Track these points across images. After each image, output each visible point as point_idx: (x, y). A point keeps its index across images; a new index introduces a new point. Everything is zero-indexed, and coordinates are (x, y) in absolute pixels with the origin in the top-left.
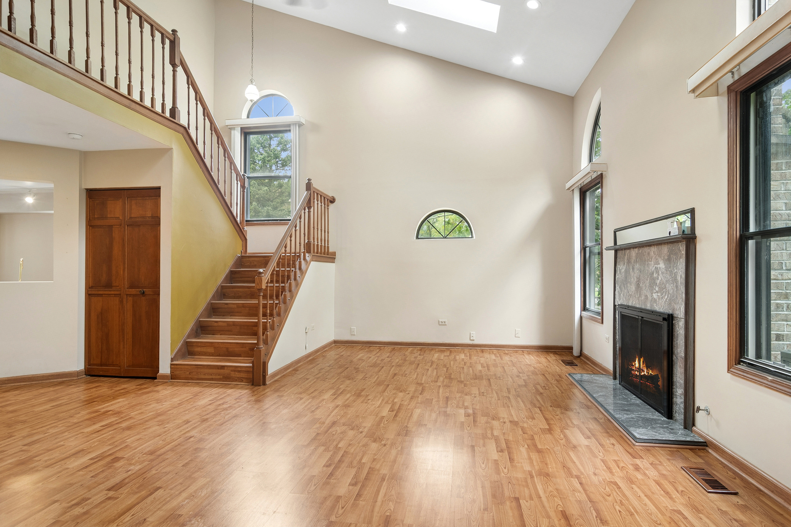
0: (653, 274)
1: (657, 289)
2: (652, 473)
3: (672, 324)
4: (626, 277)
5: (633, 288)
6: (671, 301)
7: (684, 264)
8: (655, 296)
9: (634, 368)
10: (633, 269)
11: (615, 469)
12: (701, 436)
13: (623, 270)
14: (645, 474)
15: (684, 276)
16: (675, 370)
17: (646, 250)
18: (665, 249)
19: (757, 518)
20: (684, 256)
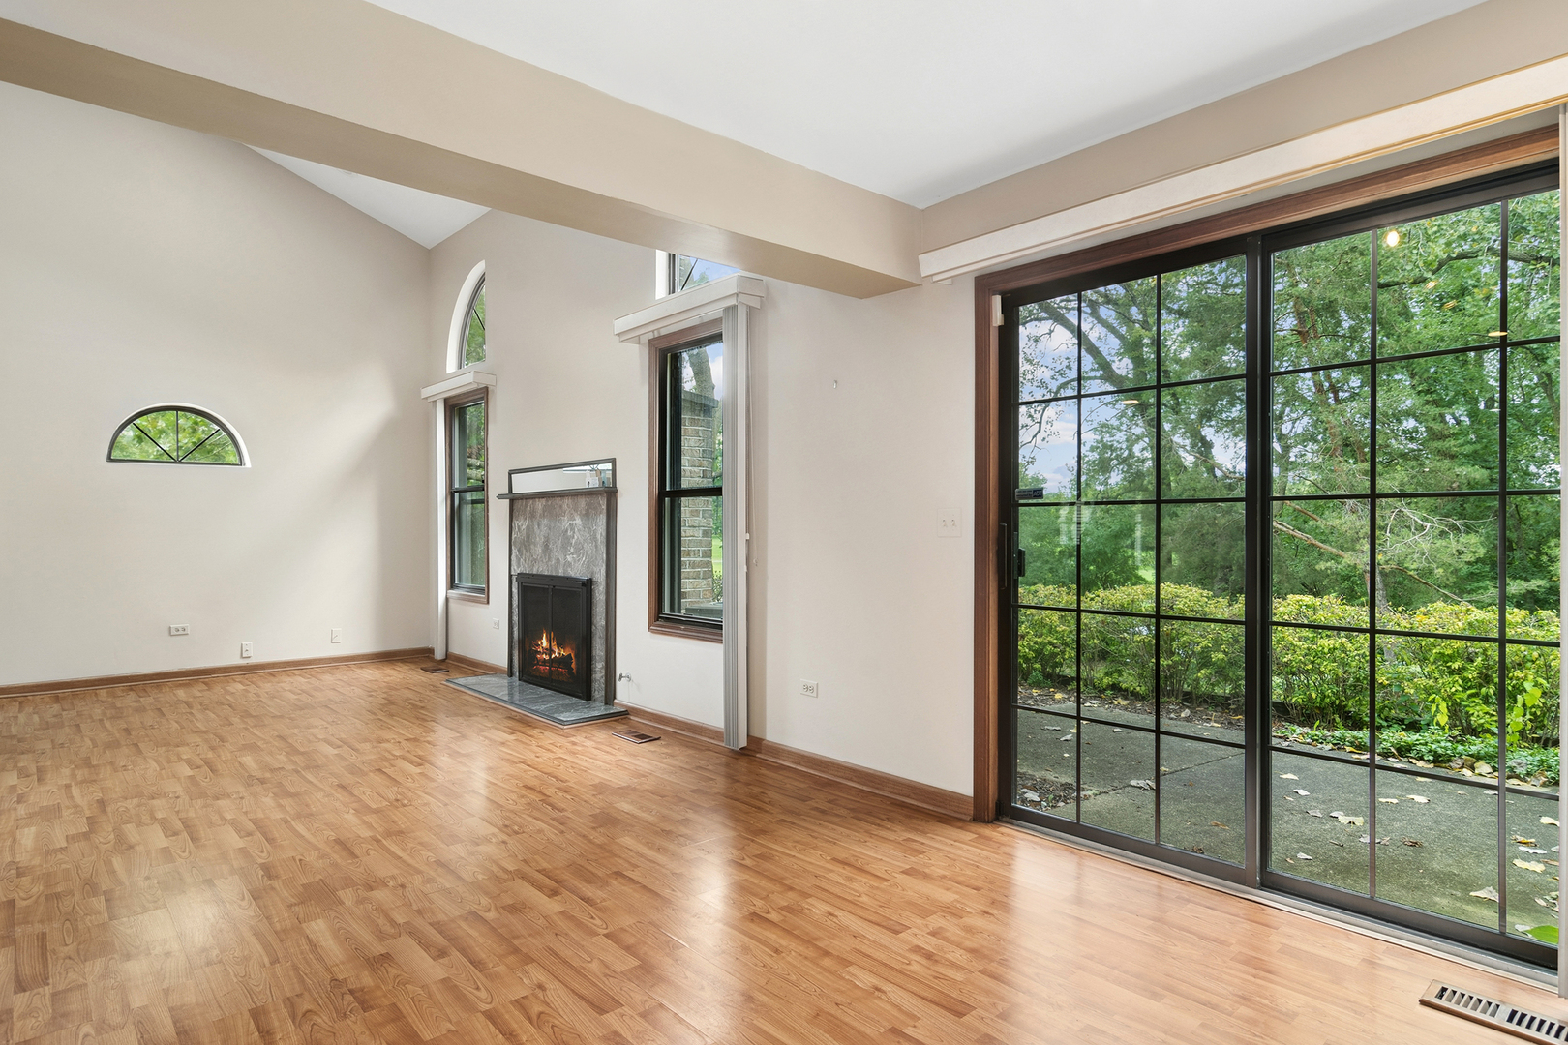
0: (567, 531)
1: (572, 550)
2: (589, 743)
3: (591, 590)
4: (528, 536)
5: (539, 550)
6: (589, 565)
7: (605, 520)
8: (569, 558)
9: (540, 650)
10: (539, 525)
11: (554, 749)
12: (622, 706)
13: (524, 527)
14: (583, 746)
15: (604, 534)
16: (594, 642)
17: (558, 501)
18: (582, 502)
19: (677, 748)
20: (605, 511)
